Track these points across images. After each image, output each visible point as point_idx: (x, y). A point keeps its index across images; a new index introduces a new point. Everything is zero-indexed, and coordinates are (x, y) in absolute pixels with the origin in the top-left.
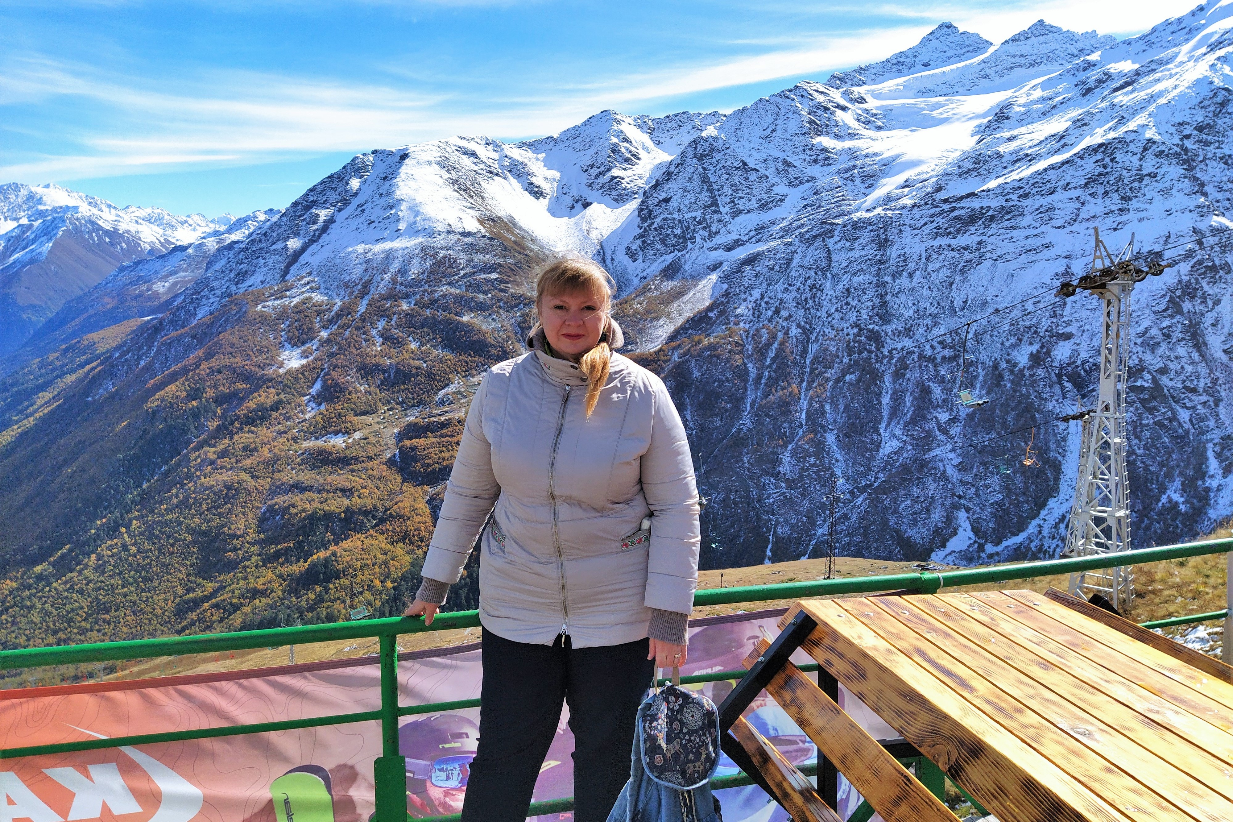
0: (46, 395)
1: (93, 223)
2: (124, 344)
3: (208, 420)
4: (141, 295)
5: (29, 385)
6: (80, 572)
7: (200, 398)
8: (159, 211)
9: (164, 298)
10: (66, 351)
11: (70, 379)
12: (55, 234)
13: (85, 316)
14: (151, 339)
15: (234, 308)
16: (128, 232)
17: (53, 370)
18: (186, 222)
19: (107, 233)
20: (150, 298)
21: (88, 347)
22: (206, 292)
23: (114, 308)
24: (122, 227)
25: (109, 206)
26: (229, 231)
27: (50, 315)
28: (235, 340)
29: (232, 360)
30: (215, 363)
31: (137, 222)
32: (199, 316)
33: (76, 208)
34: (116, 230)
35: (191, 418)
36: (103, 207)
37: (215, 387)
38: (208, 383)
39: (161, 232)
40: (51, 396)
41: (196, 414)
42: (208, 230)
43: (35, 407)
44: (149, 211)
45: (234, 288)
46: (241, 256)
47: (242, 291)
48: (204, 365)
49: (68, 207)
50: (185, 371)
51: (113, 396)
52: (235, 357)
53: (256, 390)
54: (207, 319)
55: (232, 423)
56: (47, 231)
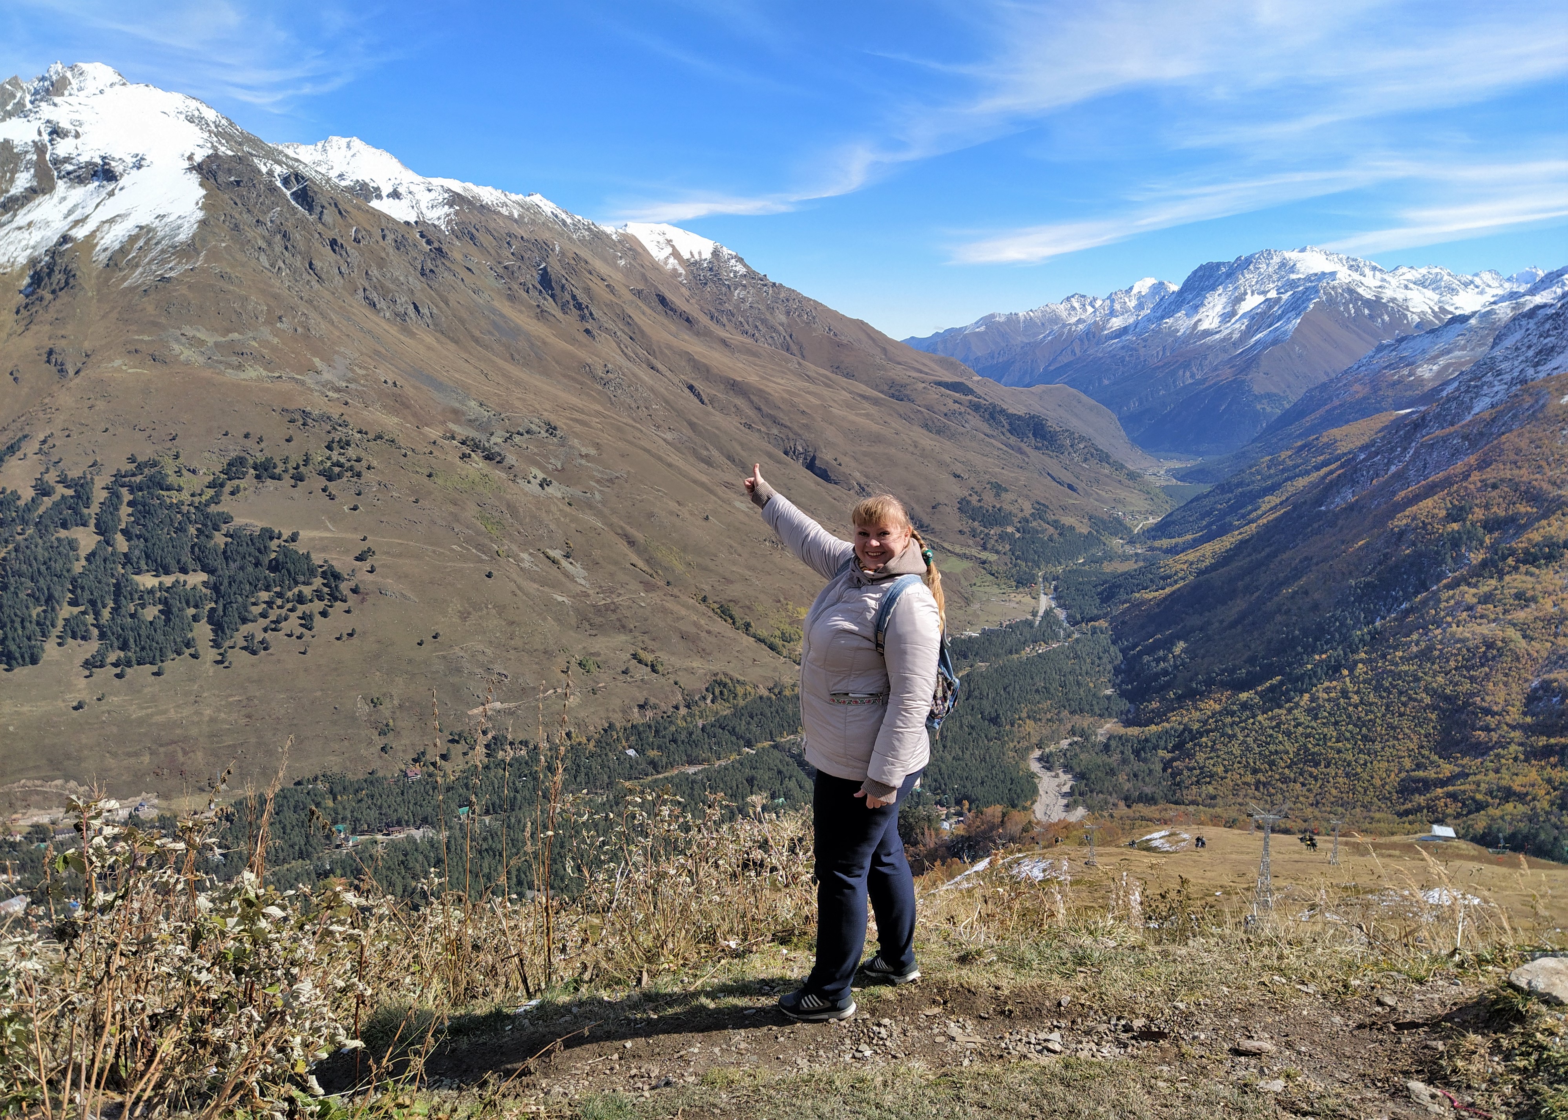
0: (1272, 500)
1: (1351, 291)
2: (1373, 443)
3: (1470, 551)
4: (1399, 382)
5: (1256, 487)
6: (1289, 711)
7: (1464, 520)
8: (1438, 270)
9: (1430, 385)
10: (1301, 448)
11: (1301, 483)
12: (1305, 308)
13: (1327, 407)
14: (1408, 438)
15: (1528, 401)
16: (1393, 300)
17: (1283, 471)
18: (1472, 282)
19: (1367, 303)
20: (1411, 386)
21: (1327, 445)
22: (1489, 377)
23: (1364, 398)
24: (1387, 294)
25: (1374, 269)
26: (1532, 292)
27: (1287, 406)
28: (1523, 444)
29: (1516, 472)
30: (1490, 474)
31: (1406, 287)
32: (1476, 410)
33: (1333, 274)
34: (1378, 298)
35: (1448, 545)
36: (1367, 271)
37: (1487, 507)
38: (1478, 502)
39: (1436, 297)
40: (1278, 501)
41: (1455, 542)
42: (1500, 292)
43: (1259, 512)
44: (1424, 271)
45: (1531, 372)
46: (1547, 326)
47: (1542, 375)
48: (1475, 476)
49: (1323, 274)
50: (1448, 482)
51: (1351, 507)
52: (1520, 468)
53: (1545, 516)
54: (1486, 415)
55: (1504, 558)
56: (1296, 305)
